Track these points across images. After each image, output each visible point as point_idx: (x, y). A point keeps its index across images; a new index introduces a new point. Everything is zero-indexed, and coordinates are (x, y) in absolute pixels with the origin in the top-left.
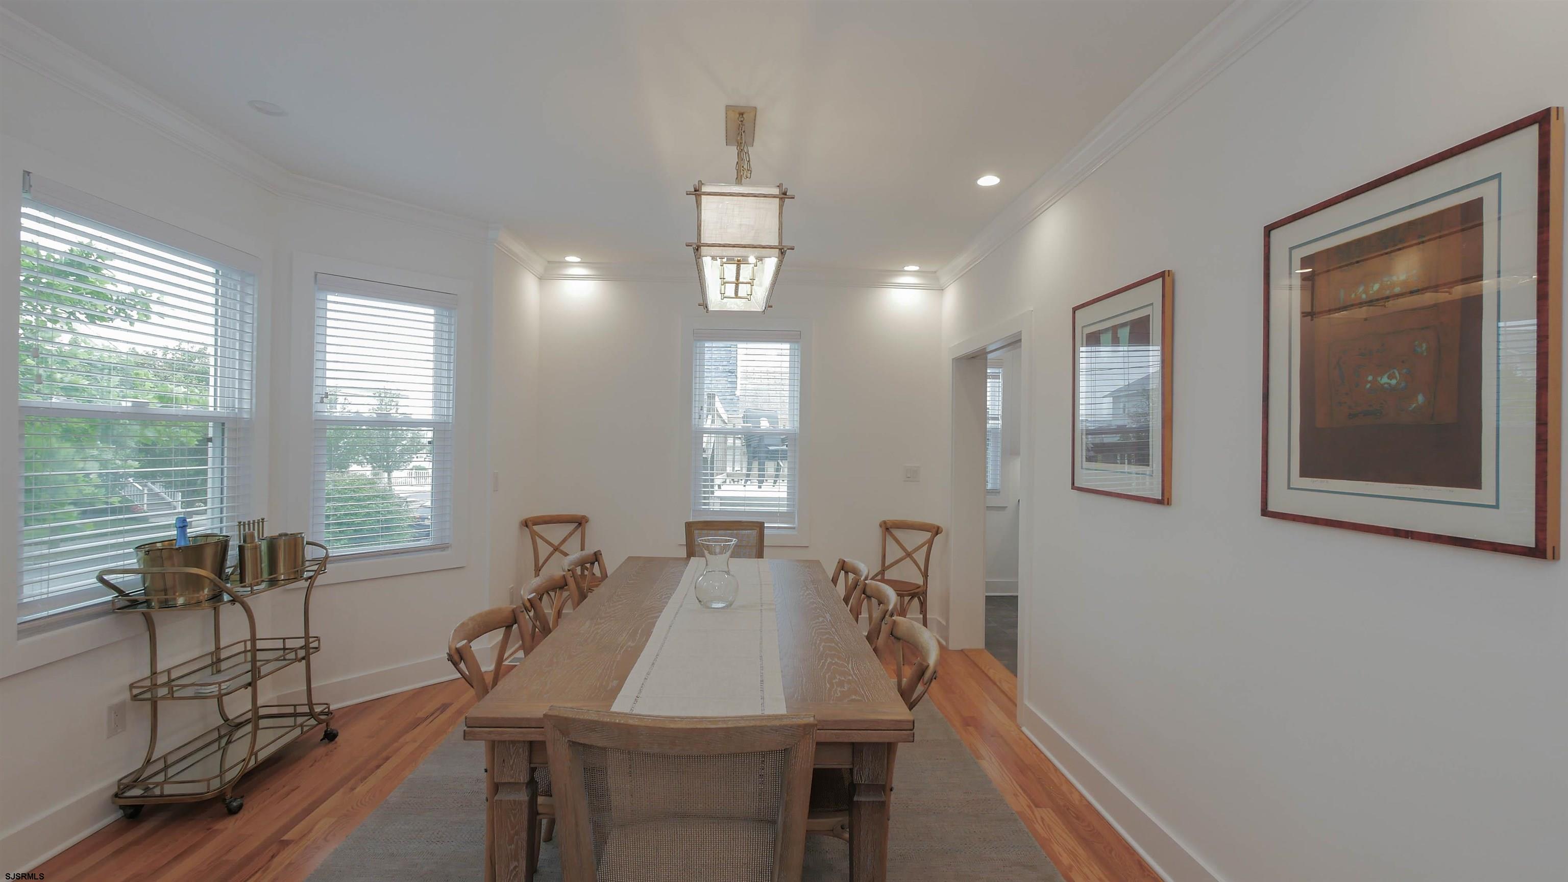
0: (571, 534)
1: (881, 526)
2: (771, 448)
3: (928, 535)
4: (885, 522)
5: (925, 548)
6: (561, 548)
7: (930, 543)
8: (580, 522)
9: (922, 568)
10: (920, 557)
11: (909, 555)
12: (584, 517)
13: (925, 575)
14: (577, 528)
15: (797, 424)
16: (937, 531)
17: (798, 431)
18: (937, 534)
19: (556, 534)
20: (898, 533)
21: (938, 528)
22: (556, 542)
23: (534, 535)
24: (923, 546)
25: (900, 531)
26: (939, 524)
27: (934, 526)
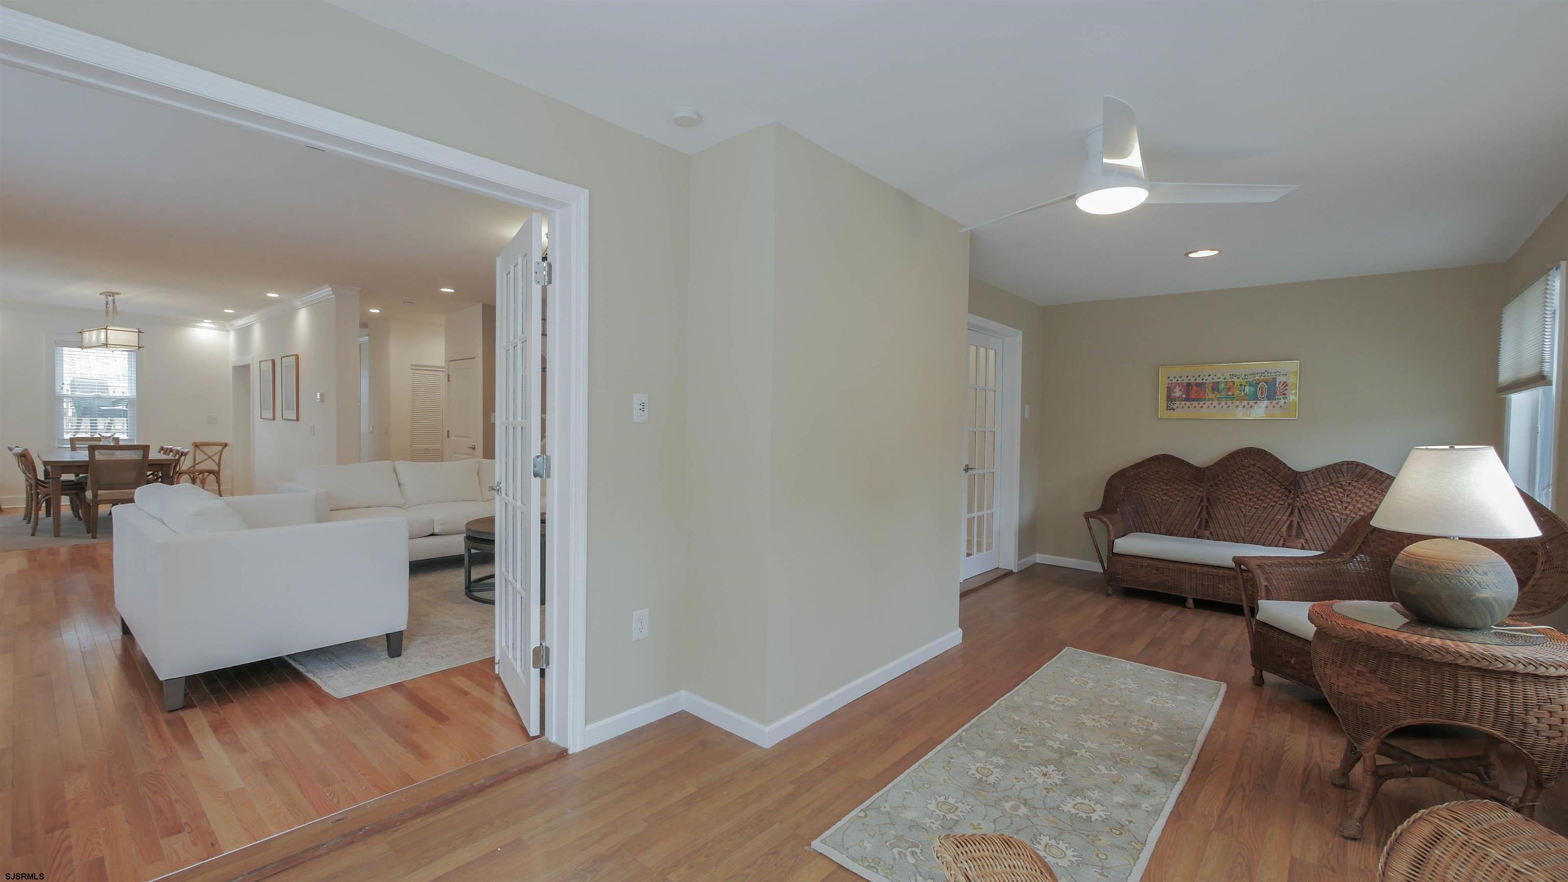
2: (103, 408)
3: (220, 448)
4: (195, 443)
5: (219, 453)
7: (222, 452)
9: (218, 463)
10: (216, 458)
11: (210, 457)
13: (219, 466)
15: (134, 394)
16: (226, 445)
17: (135, 397)
18: (226, 446)
20: (204, 448)
21: (226, 444)
24: (217, 453)
25: (204, 447)
26: (226, 442)
27: (223, 443)
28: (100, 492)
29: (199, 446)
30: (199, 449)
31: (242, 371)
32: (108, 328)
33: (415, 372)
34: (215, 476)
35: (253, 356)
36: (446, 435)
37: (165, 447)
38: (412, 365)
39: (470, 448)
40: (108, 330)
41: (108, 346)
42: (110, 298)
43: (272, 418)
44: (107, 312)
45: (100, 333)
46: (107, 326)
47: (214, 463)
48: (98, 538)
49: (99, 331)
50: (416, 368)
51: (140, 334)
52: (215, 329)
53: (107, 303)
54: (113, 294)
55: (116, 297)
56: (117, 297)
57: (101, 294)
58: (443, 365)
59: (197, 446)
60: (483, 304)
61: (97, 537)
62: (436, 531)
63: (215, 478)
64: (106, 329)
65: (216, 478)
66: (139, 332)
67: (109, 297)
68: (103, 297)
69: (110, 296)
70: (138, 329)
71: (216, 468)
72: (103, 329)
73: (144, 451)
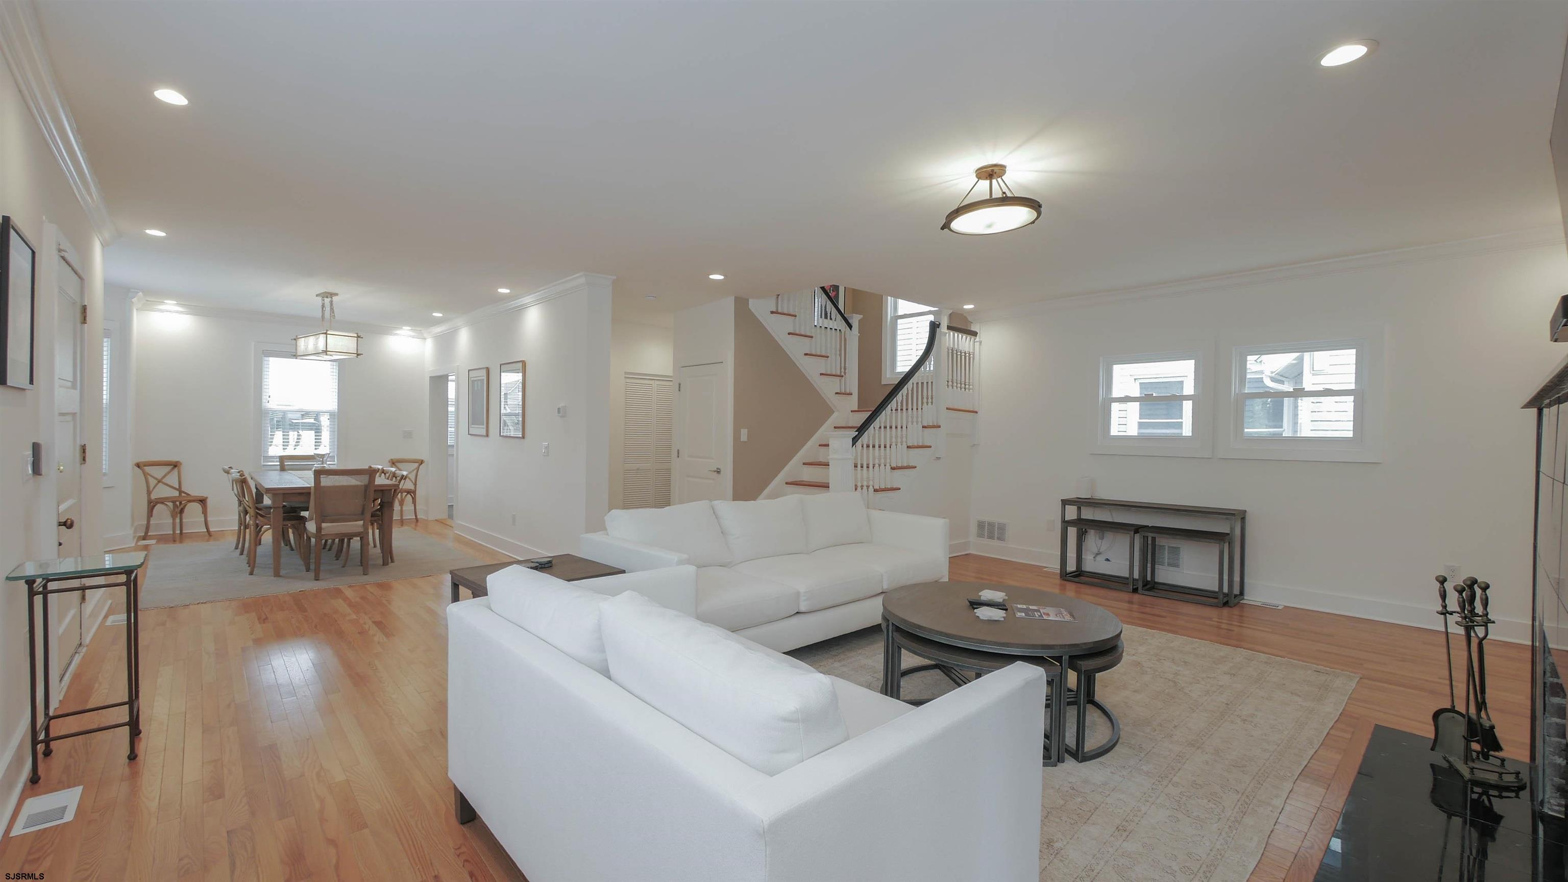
0: (169, 473)
1: (389, 462)
3: (416, 465)
4: (392, 460)
5: (415, 471)
6: (163, 480)
7: (418, 469)
8: (175, 465)
9: (414, 482)
11: (406, 475)
12: (177, 462)
13: (415, 484)
14: (173, 469)
16: (422, 462)
18: (422, 464)
19: (158, 472)
21: (422, 461)
22: (159, 477)
23: (145, 474)
24: (413, 470)
25: (399, 463)
26: (422, 459)
27: (420, 460)
28: (324, 525)
29: (396, 463)
30: (395, 465)
31: (439, 382)
32: (328, 333)
33: (628, 380)
34: (411, 495)
35: (458, 364)
36: (675, 454)
37: (372, 466)
38: (626, 373)
39: (715, 471)
40: (328, 335)
41: (328, 353)
42: (327, 301)
43: (485, 434)
44: (323, 317)
45: (318, 338)
46: (327, 331)
47: (411, 482)
48: (322, 580)
49: (318, 336)
50: (629, 375)
51: (359, 339)
52: (413, 337)
53: (323, 306)
54: (331, 295)
55: (333, 298)
56: (335, 298)
57: (317, 296)
58: (671, 374)
59: (393, 463)
60: (735, 297)
61: (320, 579)
62: (803, 609)
63: (411, 498)
64: (326, 333)
65: (413, 498)
66: (358, 337)
67: (325, 299)
68: (320, 299)
69: (327, 297)
70: (357, 334)
71: (412, 487)
72: (323, 333)
73: (370, 476)
